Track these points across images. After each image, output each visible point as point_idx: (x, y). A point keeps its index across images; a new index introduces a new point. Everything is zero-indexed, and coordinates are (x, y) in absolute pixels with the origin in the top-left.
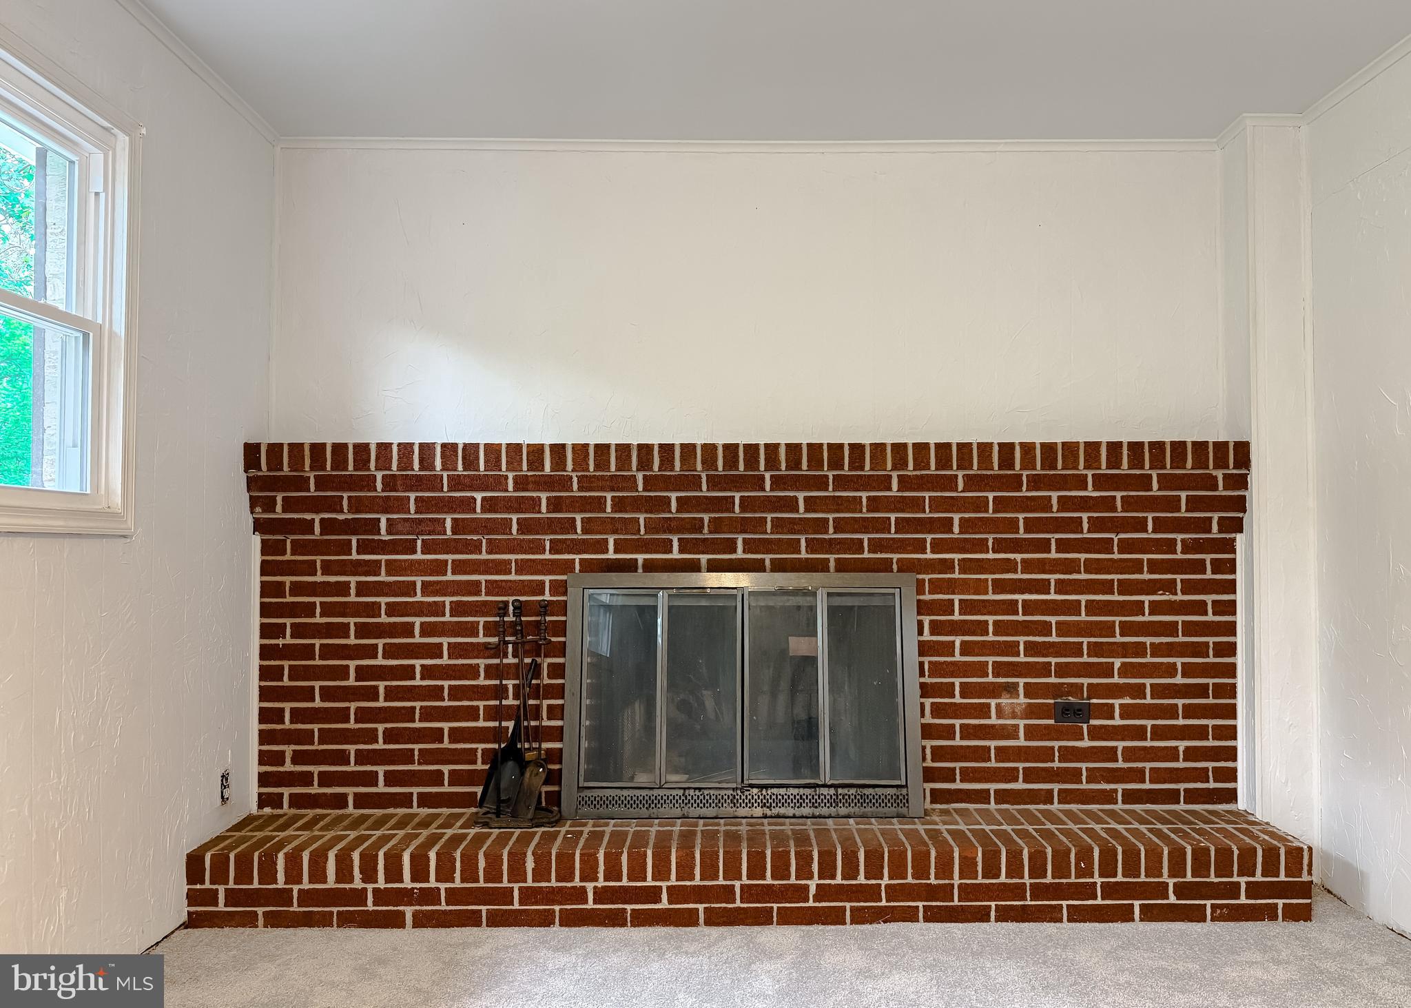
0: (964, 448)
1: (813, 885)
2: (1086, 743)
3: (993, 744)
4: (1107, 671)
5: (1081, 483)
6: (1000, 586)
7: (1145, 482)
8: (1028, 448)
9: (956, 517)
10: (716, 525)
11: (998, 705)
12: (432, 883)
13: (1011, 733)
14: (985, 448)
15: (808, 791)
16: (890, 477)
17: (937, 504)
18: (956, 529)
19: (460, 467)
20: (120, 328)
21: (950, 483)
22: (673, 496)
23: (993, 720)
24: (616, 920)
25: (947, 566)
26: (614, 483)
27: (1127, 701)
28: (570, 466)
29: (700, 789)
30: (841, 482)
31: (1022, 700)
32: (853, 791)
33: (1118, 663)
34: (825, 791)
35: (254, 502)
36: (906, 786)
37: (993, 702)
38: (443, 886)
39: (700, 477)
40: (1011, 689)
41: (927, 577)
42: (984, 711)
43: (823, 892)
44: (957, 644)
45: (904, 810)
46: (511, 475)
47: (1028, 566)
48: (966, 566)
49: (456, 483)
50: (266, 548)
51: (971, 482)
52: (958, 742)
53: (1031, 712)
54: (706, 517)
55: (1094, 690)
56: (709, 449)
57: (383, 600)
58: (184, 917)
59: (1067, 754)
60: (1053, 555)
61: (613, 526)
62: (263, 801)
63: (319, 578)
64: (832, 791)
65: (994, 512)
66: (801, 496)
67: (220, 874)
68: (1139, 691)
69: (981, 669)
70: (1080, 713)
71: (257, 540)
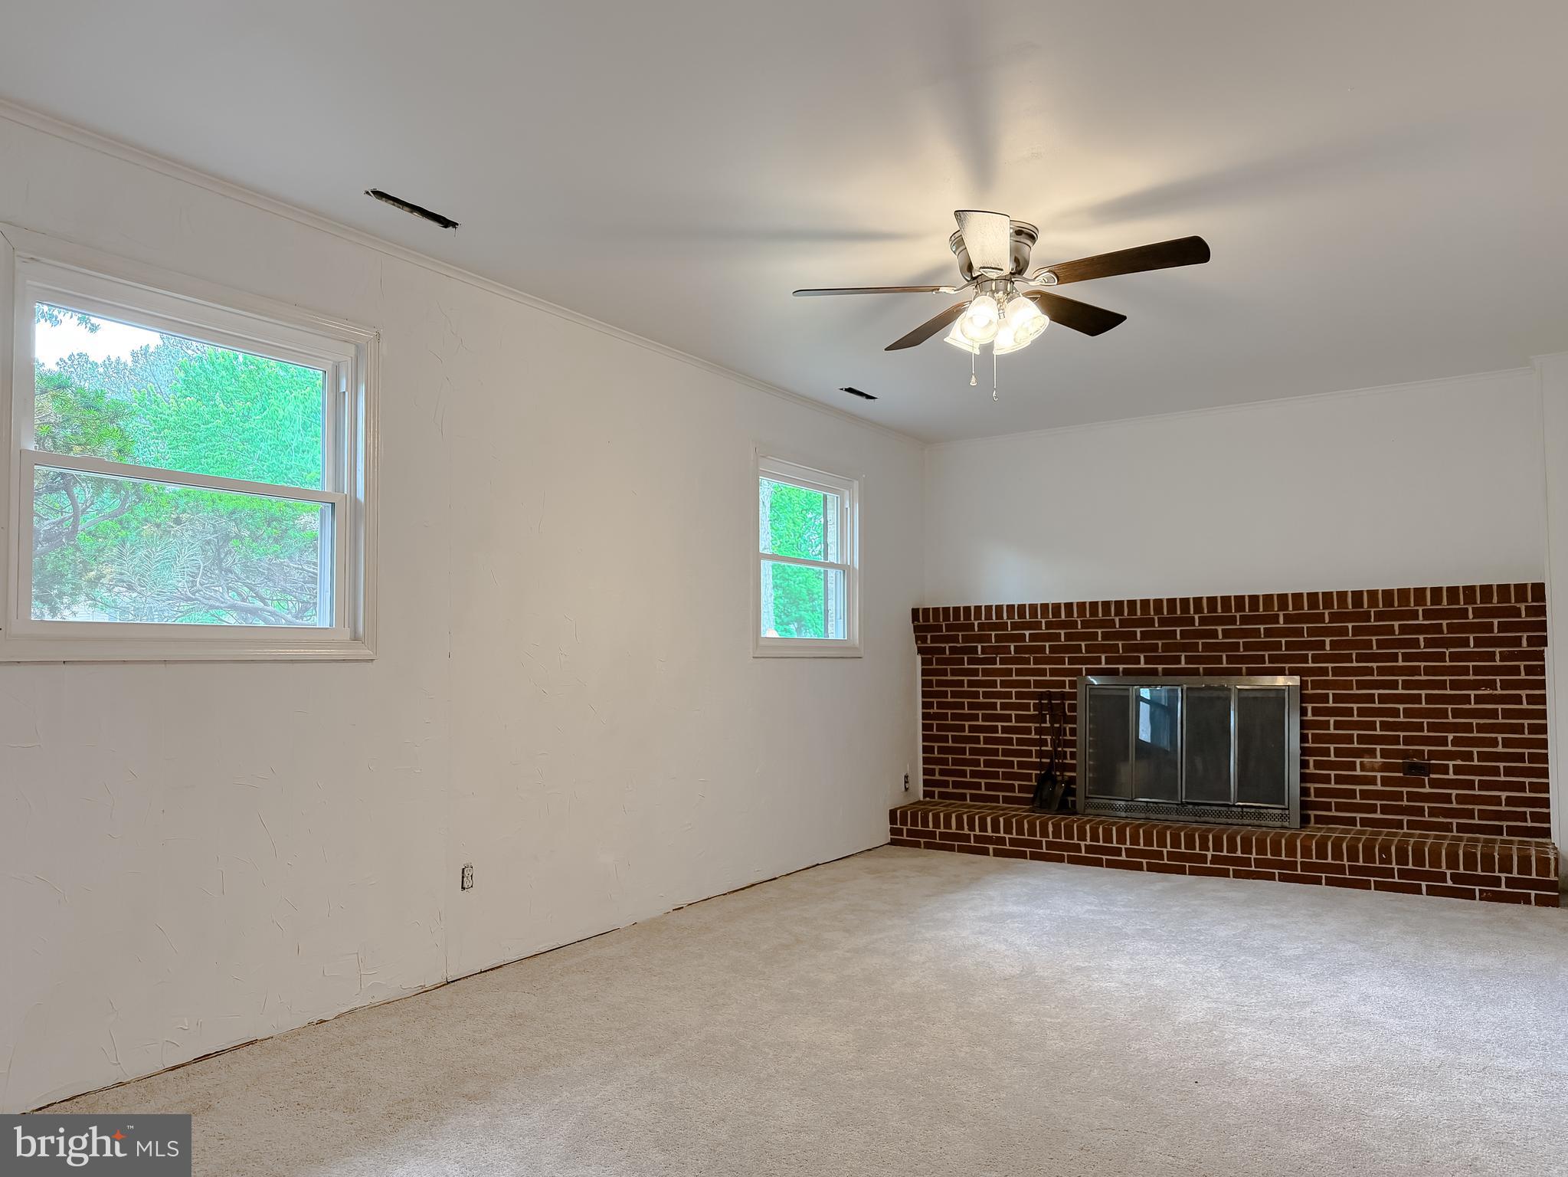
0: (1328, 596)
1: (1209, 854)
2: (1427, 790)
3: (1358, 788)
4: (1443, 742)
5: (1414, 615)
6: (1361, 685)
7: (1463, 613)
8: (1372, 594)
9: (1328, 640)
10: (1166, 648)
11: (1361, 763)
12: (1002, 834)
13: (1372, 781)
14: (1342, 595)
15: (1223, 809)
16: (1278, 615)
17: (1312, 632)
18: (1328, 647)
19: (1016, 617)
20: (857, 566)
21: (1320, 618)
22: (1138, 630)
23: (1358, 772)
24: (1098, 863)
25: (1324, 671)
26: (1102, 624)
27: (1459, 762)
28: (1075, 615)
29: (1156, 803)
30: (1245, 620)
31: (1379, 759)
32: (1253, 810)
33: (1450, 736)
34: (1234, 809)
35: (917, 638)
36: (1288, 809)
37: (1358, 761)
38: (1007, 836)
39: (1153, 619)
40: (1372, 753)
41: (1309, 679)
42: (1352, 766)
43: (1214, 860)
44: (1332, 723)
45: (1286, 824)
46: (1043, 621)
47: (1382, 671)
48: (1337, 671)
49: (1015, 626)
50: (924, 662)
51: (1334, 617)
52: (1333, 785)
53: (1385, 767)
54: (1160, 643)
55: (1433, 755)
56: (1158, 602)
57: (981, 690)
58: (889, 841)
59: (1412, 797)
60: (1400, 663)
61: (1103, 649)
62: (926, 794)
63: (949, 678)
64: (1240, 809)
65: (1353, 636)
66: (1220, 629)
67: (904, 822)
68: (1469, 756)
69: (1349, 739)
70: (1427, 769)
71: (919, 658)
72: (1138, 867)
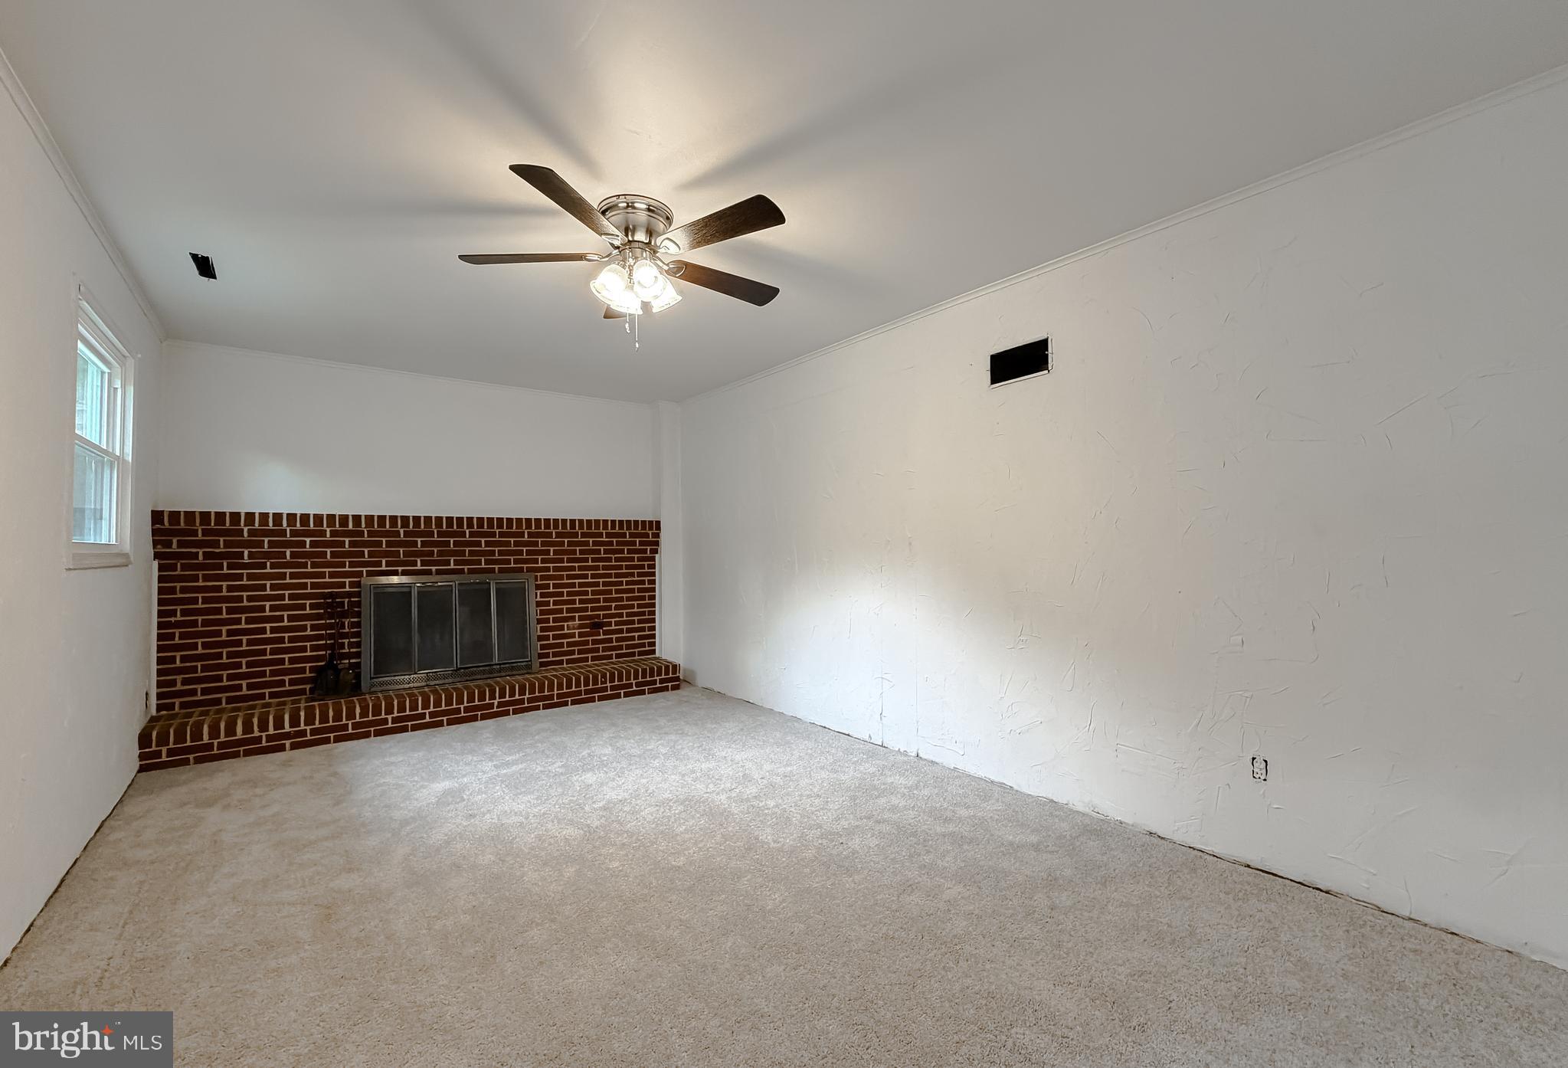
0: (556, 521)
1: (496, 702)
2: (602, 637)
3: (565, 641)
4: (610, 608)
5: (601, 535)
6: (569, 577)
7: (624, 535)
8: (581, 521)
9: (552, 549)
10: (440, 553)
11: (567, 625)
12: (302, 727)
13: (573, 635)
14: (564, 521)
15: (487, 668)
16: (524, 532)
17: (544, 544)
18: (551, 553)
19: (298, 524)
21: (550, 535)
22: (419, 540)
23: (566, 631)
24: (404, 729)
25: (548, 569)
26: (386, 534)
27: (617, 619)
28: (363, 525)
29: (435, 672)
30: (502, 535)
31: (577, 622)
32: (507, 665)
33: (613, 605)
34: (495, 667)
35: (155, 543)
36: (531, 661)
37: (566, 624)
38: (308, 728)
39: (433, 532)
40: (573, 618)
41: (539, 574)
42: (562, 628)
43: (500, 705)
44: (551, 601)
45: (530, 671)
46: (328, 530)
47: (580, 568)
48: (556, 569)
49: (294, 533)
50: (161, 568)
51: (558, 535)
52: (551, 641)
53: (581, 626)
54: (436, 550)
55: (605, 616)
56: (439, 519)
57: (245, 594)
58: (137, 768)
59: (595, 642)
60: (590, 564)
61: (386, 554)
62: (159, 708)
63: (201, 583)
64: (498, 667)
65: (568, 546)
66: (483, 540)
67: (163, 740)
68: (621, 616)
69: (561, 611)
70: (600, 625)
71: (156, 564)
72: (440, 724)
